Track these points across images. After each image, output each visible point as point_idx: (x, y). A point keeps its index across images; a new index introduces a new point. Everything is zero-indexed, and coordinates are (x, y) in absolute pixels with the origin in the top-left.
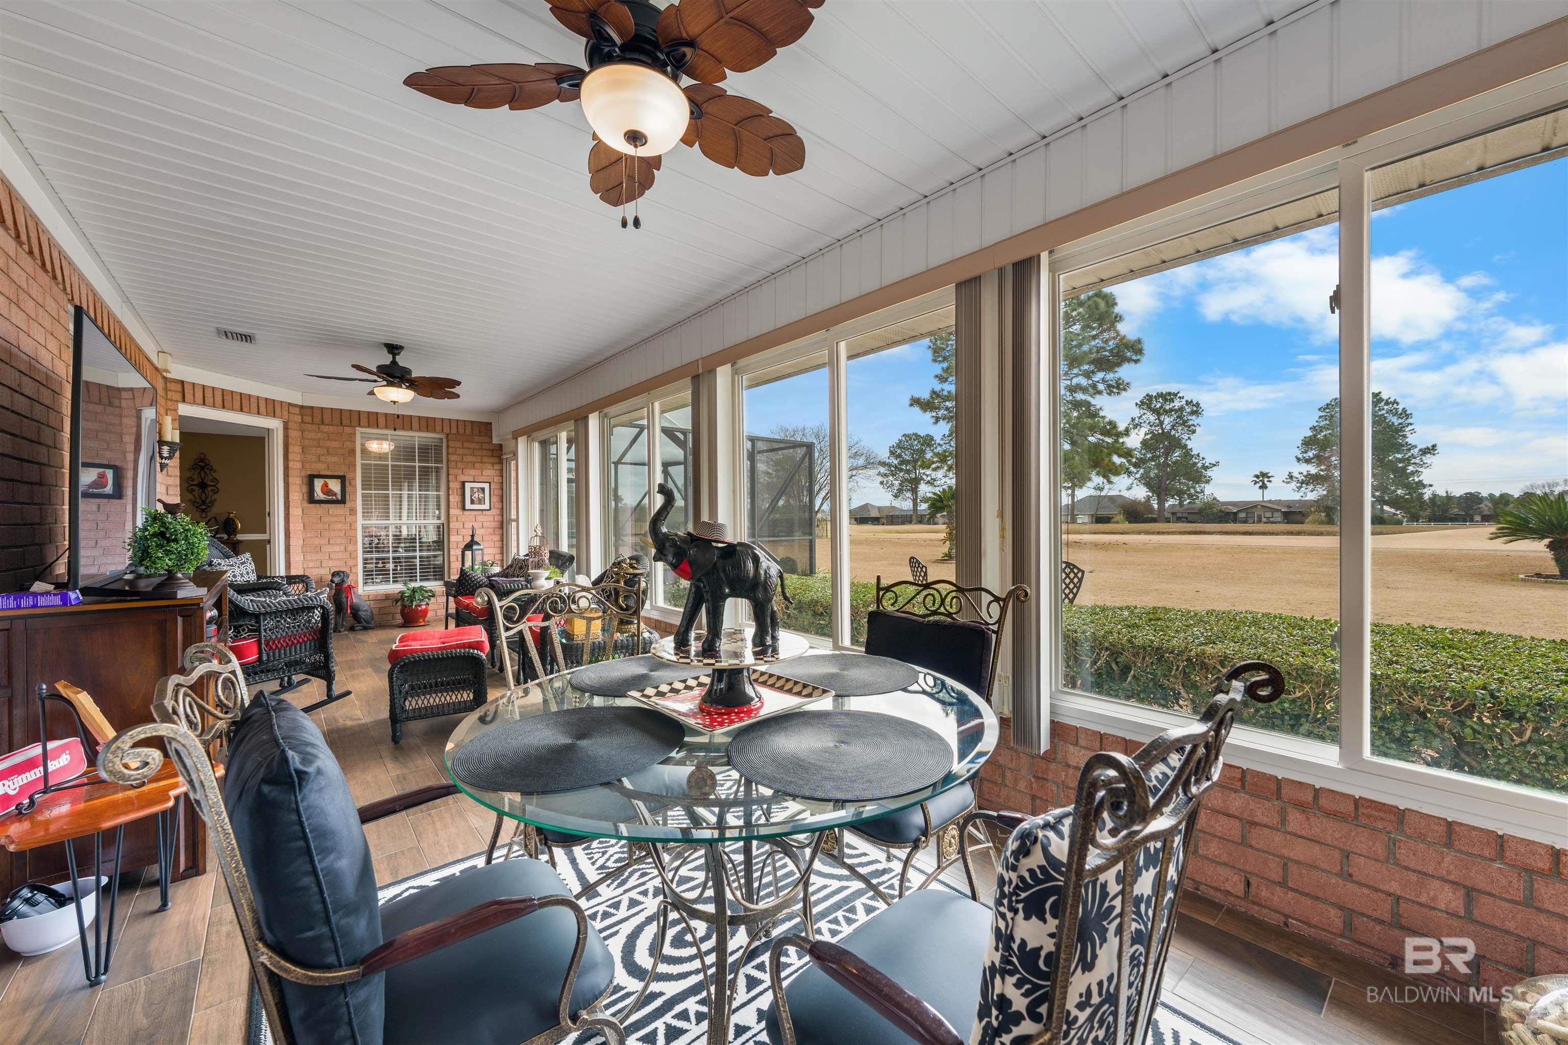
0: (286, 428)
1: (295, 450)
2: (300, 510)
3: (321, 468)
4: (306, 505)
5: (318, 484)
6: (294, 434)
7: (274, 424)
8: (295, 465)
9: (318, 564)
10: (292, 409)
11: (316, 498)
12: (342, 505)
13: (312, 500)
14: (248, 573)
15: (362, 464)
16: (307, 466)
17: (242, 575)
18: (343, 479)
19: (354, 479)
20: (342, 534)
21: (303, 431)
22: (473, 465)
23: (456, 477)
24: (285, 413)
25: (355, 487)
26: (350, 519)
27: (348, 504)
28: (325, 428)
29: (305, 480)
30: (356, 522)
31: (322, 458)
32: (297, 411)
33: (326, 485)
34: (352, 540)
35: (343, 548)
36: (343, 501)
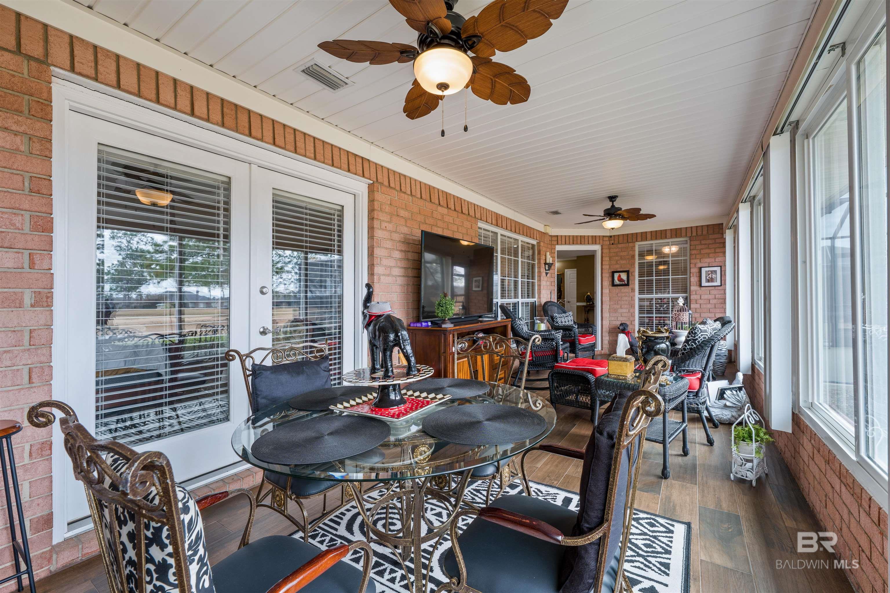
0: (602, 249)
1: (606, 259)
2: (608, 290)
3: (617, 267)
4: (611, 287)
5: (616, 275)
6: (605, 251)
7: (597, 248)
8: (606, 267)
9: (616, 319)
10: (605, 239)
11: (615, 283)
12: (627, 287)
13: (613, 285)
14: (568, 321)
15: (639, 263)
16: (612, 267)
17: (565, 322)
18: (628, 272)
19: (634, 272)
20: (627, 303)
21: (610, 249)
22: (708, 255)
23: (695, 264)
24: (601, 241)
25: (634, 276)
26: (631, 294)
27: (631, 286)
28: (620, 246)
29: (611, 274)
30: (634, 296)
31: (618, 262)
32: (607, 239)
33: (620, 276)
34: (633, 306)
35: (627, 311)
36: (628, 285)
